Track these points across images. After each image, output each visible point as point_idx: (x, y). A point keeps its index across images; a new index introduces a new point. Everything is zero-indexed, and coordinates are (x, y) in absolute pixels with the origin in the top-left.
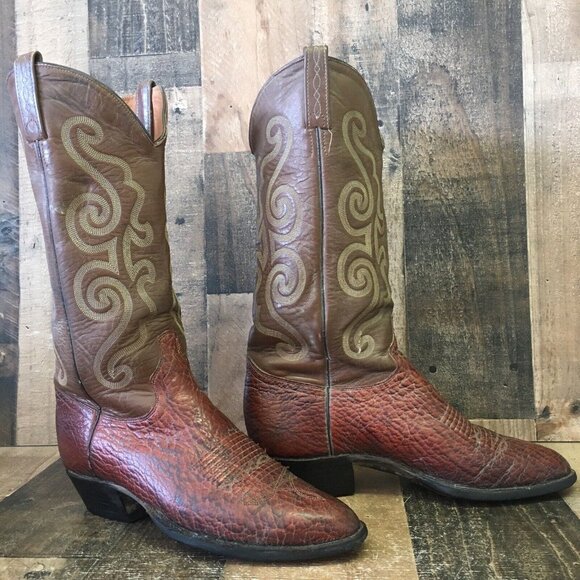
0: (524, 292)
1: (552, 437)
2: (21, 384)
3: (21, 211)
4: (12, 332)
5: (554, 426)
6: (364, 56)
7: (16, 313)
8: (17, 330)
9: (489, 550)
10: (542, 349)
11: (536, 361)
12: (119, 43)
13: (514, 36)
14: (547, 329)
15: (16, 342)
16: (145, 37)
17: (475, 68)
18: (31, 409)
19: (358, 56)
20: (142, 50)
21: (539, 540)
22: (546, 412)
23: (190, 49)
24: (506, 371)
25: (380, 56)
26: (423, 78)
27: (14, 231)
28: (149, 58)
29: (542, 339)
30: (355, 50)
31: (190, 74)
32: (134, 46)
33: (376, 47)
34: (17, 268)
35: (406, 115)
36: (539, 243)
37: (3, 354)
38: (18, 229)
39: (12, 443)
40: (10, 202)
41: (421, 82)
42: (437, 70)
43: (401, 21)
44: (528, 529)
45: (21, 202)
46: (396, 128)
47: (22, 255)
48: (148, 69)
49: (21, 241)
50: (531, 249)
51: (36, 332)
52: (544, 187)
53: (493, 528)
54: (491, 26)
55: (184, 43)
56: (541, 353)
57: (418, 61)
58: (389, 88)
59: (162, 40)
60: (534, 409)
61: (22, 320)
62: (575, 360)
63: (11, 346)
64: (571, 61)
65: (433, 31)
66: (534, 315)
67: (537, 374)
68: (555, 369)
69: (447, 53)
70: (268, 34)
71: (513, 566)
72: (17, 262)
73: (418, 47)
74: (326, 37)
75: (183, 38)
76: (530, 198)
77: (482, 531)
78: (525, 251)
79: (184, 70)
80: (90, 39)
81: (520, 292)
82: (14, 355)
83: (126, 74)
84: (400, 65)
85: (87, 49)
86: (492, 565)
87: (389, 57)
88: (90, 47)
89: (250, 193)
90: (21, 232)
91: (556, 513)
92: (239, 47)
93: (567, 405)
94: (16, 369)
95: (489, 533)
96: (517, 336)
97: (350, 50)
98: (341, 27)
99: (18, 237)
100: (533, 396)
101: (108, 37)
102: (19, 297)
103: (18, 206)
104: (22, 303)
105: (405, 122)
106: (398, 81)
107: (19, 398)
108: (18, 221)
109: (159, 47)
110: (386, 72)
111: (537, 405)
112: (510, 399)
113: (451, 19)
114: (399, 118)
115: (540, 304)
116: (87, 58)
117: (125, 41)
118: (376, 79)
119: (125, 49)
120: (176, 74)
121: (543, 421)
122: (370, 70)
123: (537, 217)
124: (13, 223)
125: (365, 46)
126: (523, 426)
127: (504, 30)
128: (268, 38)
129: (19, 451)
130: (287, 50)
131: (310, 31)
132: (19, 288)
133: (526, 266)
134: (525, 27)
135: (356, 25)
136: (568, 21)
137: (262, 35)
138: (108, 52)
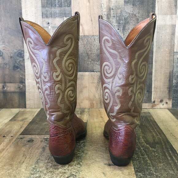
0: (151, 74)
1: (155, 107)
2: (26, 93)
3: (24, 49)
4: (24, 81)
5: (156, 105)
6: (115, 11)
7: (25, 75)
8: (25, 80)
9: (140, 134)
10: (154, 87)
11: (153, 90)
12: (50, 4)
13: (154, 8)
14: (156, 82)
15: (25, 83)
16: (57, 3)
17: (143, 16)
18: (30, 100)
19: (113, 11)
20: (56, 6)
21: (151, 132)
22: (154, 102)
23: (69, 7)
24: (146, 92)
25: (119, 11)
26: (130, 17)
27: (23, 54)
28: (58, 9)
29: (155, 85)
30: (113, 9)
31: (69, 14)
32: (54, 5)
33: (118, 9)
34: (24, 64)
35: (125, 27)
36: (156, 61)
37: (22, 86)
38: (24, 54)
39: (25, 107)
40: (21, 47)
41: (129, 18)
42: (134, 16)
43: (125, 2)
44: (148, 129)
45: (24, 47)
46: (122, 31)
47: (25, 61)
48: (58, 12)
49: (25, 57)
50: (154, 63)
51: (30, 81)
52: (158, 47)
53: (141, 129)
54: (148, 4)
55: (67, 5)
56: (154, 88)
57: (129, 13)
58: (121, 20)
59: (61, 4)
60: (151, 101)
61: (26, 78)
62: (162, 90)
63: (24, 84)
64: (167, 15)
65: (133, 5)
66: (153, 79)
67: (153, 93)
68: (157, 92)
69: (136, 11)
70: (90, 4)
71: (145, 137)
72: (24, 62)
73: (129, 9)
74: (105, 5)
75: (67, 3)
76: (154, 50)
77: (139, 130)
78: (152, 63)
79: (67, 12)
80: (42, 2)
81: (150, 73)
82: (25, 86)
83: (52, 13)
84: (124, 14)
85: (41, 5)
86: (141, 137)
87: (121, 12)
88: (42, 5)
89: (84, 46)
90: (25, 55)
91: (155, 126)
92: (82, 7)
93: (159, 100)
94: (25, 90)
95: (140, 130)
96: (149, 84)
97: (111, 9)
98: (109, 3)
99: (24, 56)
100: (151, 98)
101: (47, 2)
102: (25, 72)
103: (24, 48)
104: (26, 73)
105: (125, 29)
106: (123, 18)
107: (26, 97)
108: (24, 52)
109: (61, 6)
110: (120, 16)
111: (152, 100)
112: (146, 99)
113: (138, 2)
114: (123, 28)
115: (155, 77)
116: (41, 8)
117: (51, 4)
118: (118, 17)
119: (51, 6)
120: (65, 14)
121: (153, 104)
122: (116, 15)
123: (156, 55)
124: (23, 52)
125: (115, 8)
126: (149, 105)
127: (151, 6)
128: (90, 5)
129: (27, 110)
130: (95, 8)
131: (101, 3)
132: (25, 69)
133: (152, 67)
134: (156, 5)
135: (113, 2)
136: (167, 4)
137: (88, 4)
138: (47, 7)
